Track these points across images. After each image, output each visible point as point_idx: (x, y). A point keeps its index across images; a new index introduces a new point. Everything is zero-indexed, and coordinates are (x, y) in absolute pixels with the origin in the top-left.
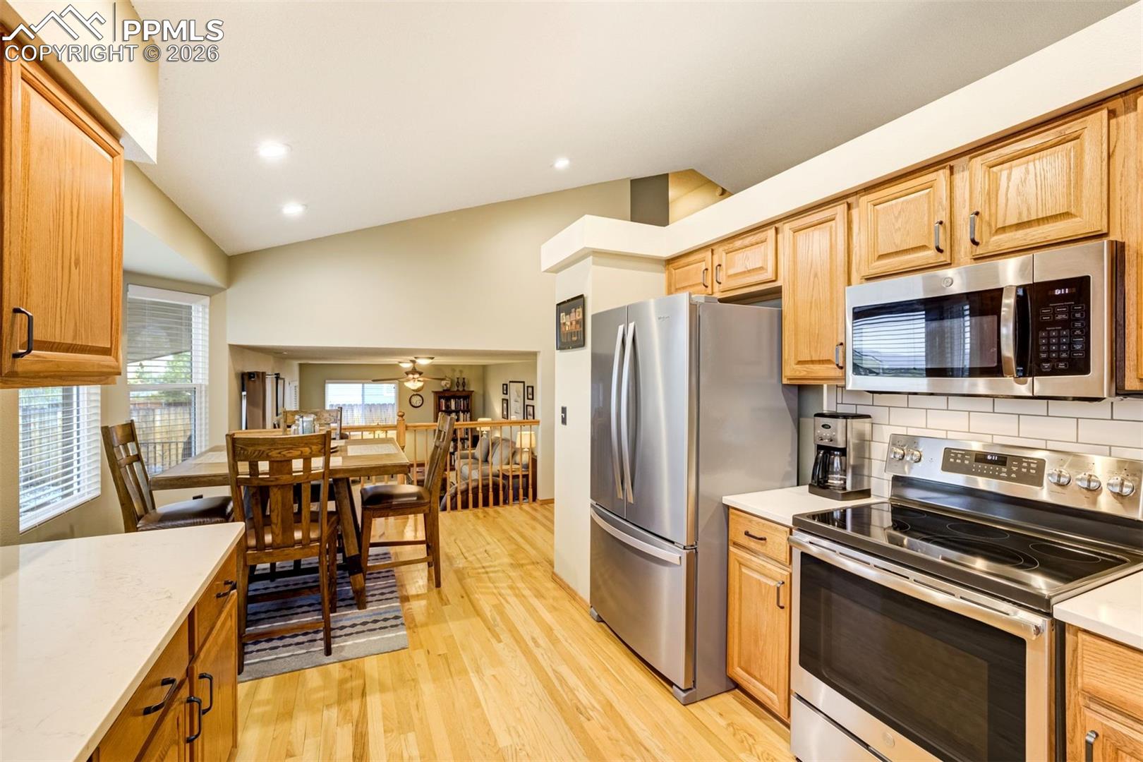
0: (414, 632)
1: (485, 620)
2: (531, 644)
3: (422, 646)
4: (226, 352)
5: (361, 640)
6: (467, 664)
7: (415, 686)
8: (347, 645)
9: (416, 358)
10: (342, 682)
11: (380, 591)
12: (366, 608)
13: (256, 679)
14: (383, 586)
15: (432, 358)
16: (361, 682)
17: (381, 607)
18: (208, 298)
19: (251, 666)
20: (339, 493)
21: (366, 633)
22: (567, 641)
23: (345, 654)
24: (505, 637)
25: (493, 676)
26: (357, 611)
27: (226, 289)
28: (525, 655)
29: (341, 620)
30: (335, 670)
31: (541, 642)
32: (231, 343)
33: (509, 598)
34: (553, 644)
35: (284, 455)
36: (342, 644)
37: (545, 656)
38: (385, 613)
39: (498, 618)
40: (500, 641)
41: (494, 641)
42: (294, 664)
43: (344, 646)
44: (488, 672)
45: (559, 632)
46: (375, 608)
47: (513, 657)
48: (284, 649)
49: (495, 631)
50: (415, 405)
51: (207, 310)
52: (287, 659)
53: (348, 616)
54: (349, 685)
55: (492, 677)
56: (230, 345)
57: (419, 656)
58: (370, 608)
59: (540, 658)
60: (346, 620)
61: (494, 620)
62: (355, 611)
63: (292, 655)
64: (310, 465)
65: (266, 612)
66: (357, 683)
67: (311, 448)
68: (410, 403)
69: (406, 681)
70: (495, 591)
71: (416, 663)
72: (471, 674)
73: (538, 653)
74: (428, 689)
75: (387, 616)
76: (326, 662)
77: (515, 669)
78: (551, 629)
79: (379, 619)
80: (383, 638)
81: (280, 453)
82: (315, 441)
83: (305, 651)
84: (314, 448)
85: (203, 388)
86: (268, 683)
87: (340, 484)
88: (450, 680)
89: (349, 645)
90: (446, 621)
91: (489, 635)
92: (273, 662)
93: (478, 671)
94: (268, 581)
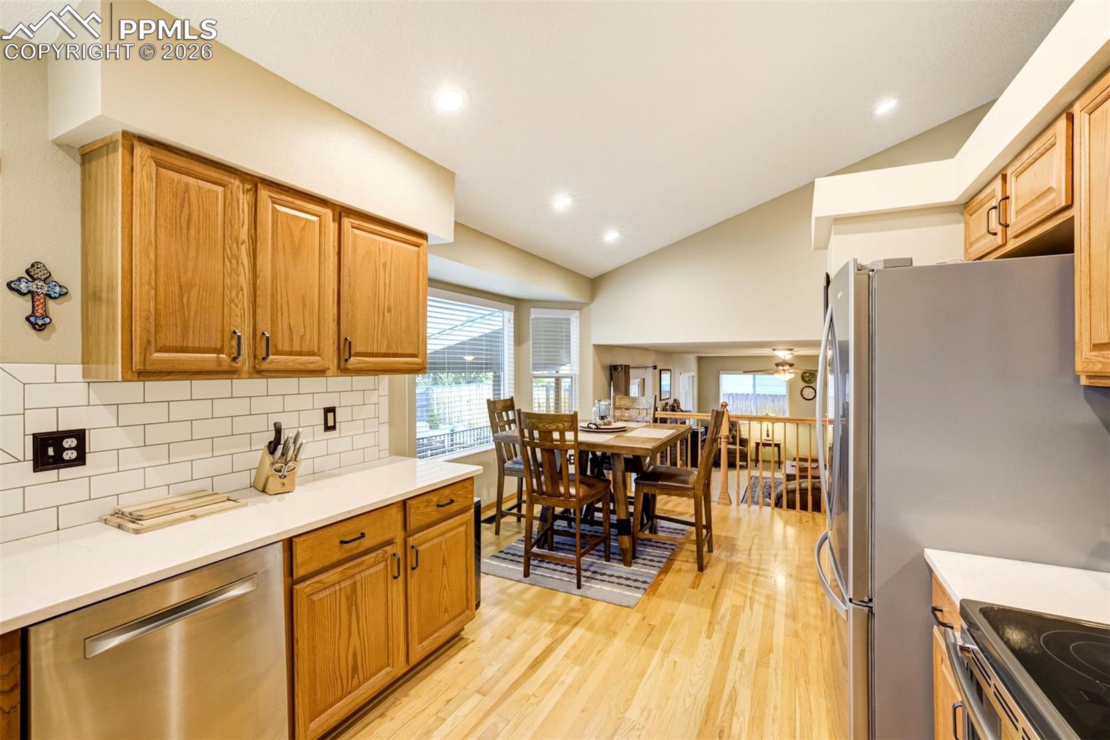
0: (648, 599)
1: (713, 615)
2: (736, 654)
3: (643, 612)
4: (591, 350)
5: (607, 588)
6: (662, 643)
7: (611, 638)
8: (595, 588)
9: (773, 350)
10: (573, 610)
11: (651, 558)
12: (631, 566)
13: (531, 584)
14: (658, 555)
15: (792, 350)
16: (582, 616)
17: (642, 570)
18: (578, 311)
19: (536, 576)
20: (614, 465)
21: (623, 586)
22: (775, 670)
23: (589, 593)
24: (718, 638)
25: (675, 662)
26: (623, 566)
27: (590, 304)
28: (719, 660)
29: (607, 569)
30: (575, 600)
31: (747, 657)
32: (595, 343)
33: (756, 606)
34: (757, 665)
35: (547, 428)
36: (593, 585)
37: (739, 671)
38: (640, 575)
39: (728, 617)
40: (709, 637)
41: (704, 635)
42: (556, 585)
43: (593, 587)
44: (674, 656)
45: (777, 657)
46: (637, 569)
47: (707, 656)
48: (560, 573)
49: (714, 628)
50: (807, 398)
51: (578, 320)
52: (556, 580)
53: (614, 568)
54: (572, 614)
55: (673, 663)
56: (594, 345)
57: (635, 618)
58: (632, 568)
59: (732, 669)
60: (611, 570)
61: (723, 618)
62: (621, 566)
63: (560, 579)
64: (565, 437)
65: (570, 545)
66: (578, 615)
67: (564, 425)
68: (802, 395)
69: (609, 632)
70: (749, 594)
71: (628, 621)
72: (659, 651)
73: (734, 664)
74: (618, 644)
75: (639, 578)
76: (574, 593)
77: (698, 667)
78: (770, 651)
79: (631, 578)
80: (621, 593)
81: (544, 426)
82: (566, 419)
83: (568, 580)
84: (566, 424)
85: (577, 377)
86: (536, 589)
87: (616, 458)
88: (639, 647)
89: (597, 588)
90: (680, 602)
91: (705, 627)
92: (548, 579)
93: (667, 652)
94: (588, 526)
